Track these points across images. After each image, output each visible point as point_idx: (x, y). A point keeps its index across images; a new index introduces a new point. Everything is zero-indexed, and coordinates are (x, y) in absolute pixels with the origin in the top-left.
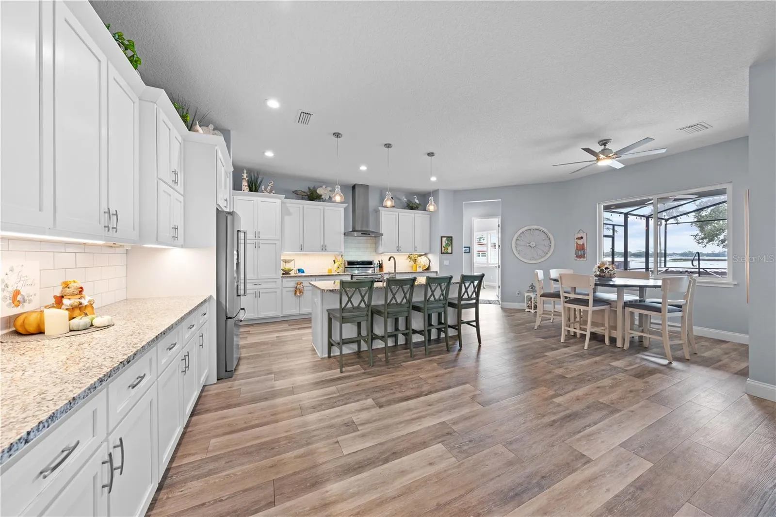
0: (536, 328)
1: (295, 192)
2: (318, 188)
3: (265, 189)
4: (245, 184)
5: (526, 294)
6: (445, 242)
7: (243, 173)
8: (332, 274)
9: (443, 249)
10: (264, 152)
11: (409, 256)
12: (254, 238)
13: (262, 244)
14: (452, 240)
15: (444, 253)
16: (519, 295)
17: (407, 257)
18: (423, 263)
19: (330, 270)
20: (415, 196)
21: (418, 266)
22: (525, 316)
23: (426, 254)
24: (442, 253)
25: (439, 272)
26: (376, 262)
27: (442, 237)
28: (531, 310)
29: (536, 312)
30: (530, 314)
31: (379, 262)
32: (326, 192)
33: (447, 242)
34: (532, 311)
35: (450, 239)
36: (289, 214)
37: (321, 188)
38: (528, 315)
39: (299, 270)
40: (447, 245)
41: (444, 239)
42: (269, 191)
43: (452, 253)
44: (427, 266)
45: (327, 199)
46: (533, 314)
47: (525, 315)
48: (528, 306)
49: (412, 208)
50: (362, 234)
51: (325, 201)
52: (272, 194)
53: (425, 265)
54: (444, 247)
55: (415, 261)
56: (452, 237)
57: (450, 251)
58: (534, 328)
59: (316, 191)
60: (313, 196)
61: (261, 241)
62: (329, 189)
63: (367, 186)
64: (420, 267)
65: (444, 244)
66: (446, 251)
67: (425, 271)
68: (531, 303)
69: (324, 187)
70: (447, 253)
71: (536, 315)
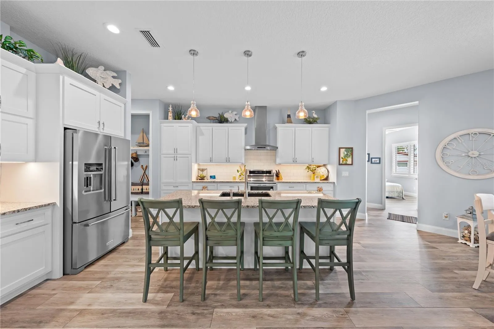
0: (476, 286)
1: (209, 118)
2: (225, 113)
3: (185, 117)
4: (170, 114)
5: (459, 220)
6: (344, 153)
7: (169, 107)
8: (236, 181)
9: (341, 160)
10: (167, 87)
11: (308, 167)
12: (174, 153)
13: (179, 157)
14: (352, 151)
15: (342, 164)
16: (447, 219)
17: (306, 167)
18: (321, 174)
19: (234, 178)
20: (314, 111)
21: (315, 176)
22: (456, 250)
23: (324, 165)
24: (340, 164)
25: (336, 183)
26: (274, 172)
27: (340, 148)
28: (468, 243)
29: (478, 247)
30: (467, 249)
31: (276, 171)
32: (231, 115)
33: (346, 153)
34: (472, 245)
35: (350, 151)
36: (202, 134)
37: (228, 113)
38: (463, 251)
39: (211, 177)
40: (347, 156)
41: (342, 151)
42: (187, 119)
43: (352, 164)
44: (325, 177)
45: (233, 121)
46: (472, 249)
47: (458, 249)
48: (464, 237)
49: (310, 123)
50: (258, 148)
51: (231, 122)
52: (189, 120)
53: (323, 175)
54: (342, 158)
55: (313, 171)
56: (352, 148)
57: (349, 161)
58: (473, 283)
59: (224, 115)
60: (222, 120)
61: (178, 156)
62: (235, 113)
63: (266, 106)
64: (317, 177)
65: (342, 155)
66: (345, 162)
67: (323, 181)
68: (470, 233)
69: (230, 112)
70: (346, 164)
71: (478, 252)
